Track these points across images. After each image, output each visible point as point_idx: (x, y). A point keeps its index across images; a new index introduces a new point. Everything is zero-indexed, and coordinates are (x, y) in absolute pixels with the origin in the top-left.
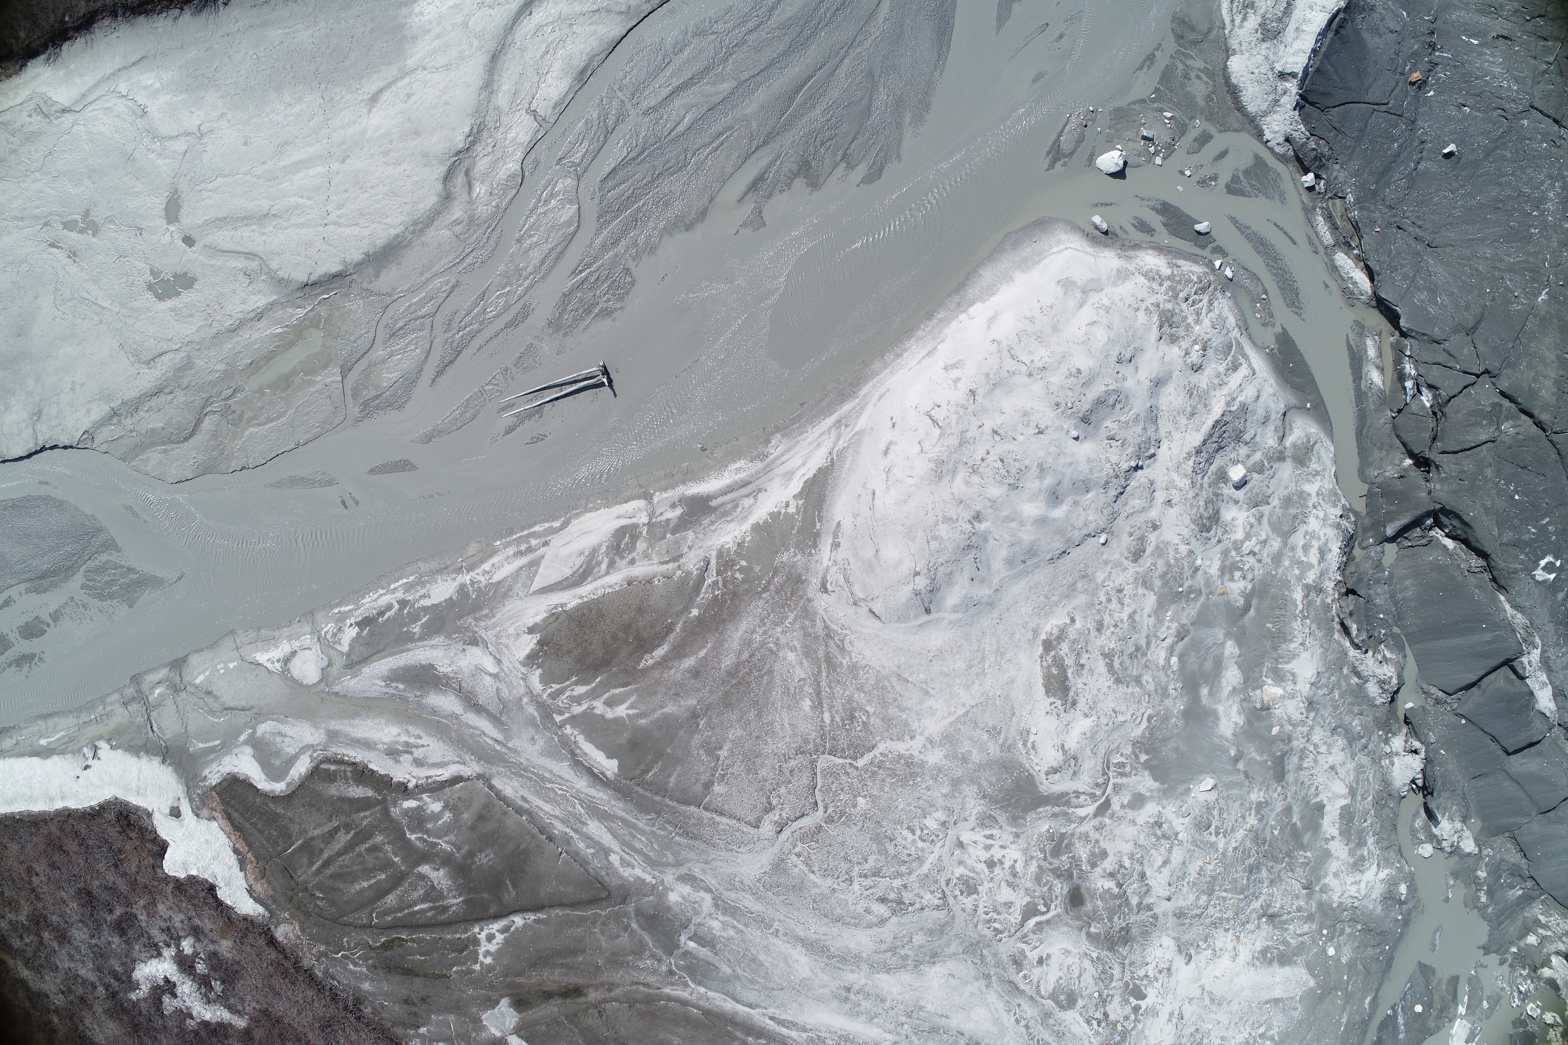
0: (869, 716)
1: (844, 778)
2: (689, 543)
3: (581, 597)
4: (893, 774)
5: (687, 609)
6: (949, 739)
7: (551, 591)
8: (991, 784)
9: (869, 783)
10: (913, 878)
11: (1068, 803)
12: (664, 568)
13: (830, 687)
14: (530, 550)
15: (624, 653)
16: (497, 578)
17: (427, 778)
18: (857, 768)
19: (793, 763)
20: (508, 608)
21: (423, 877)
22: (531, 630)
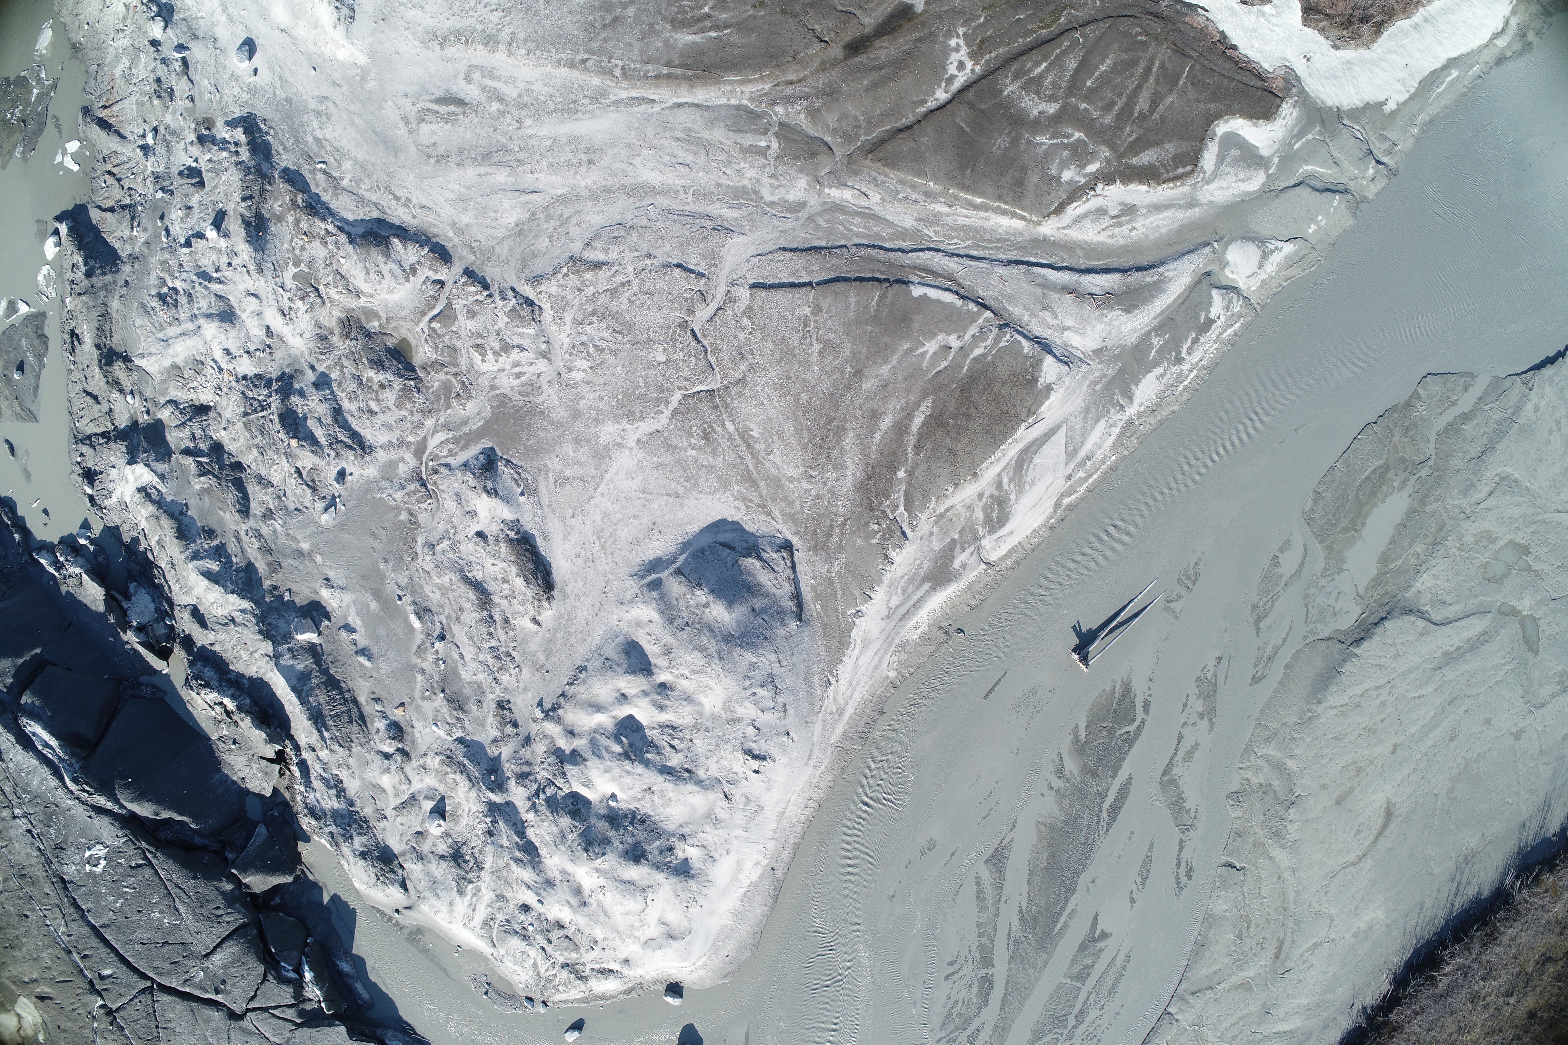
0: (690, 444)
1: (687, 374)
2: (934, 538)
3: (1016, 441)
4: (641, 397)
5: (910, 474)
6: (602, 455)
7: (1045, 435)
8: (540, 428)
9: (660, 379)
10: (576, 303)
11: (456, 441)
12: (949, 503)
13: (740, 457)
14: (1082, 465)
15: (951, 406)
16: (1102, 424)
17: (1088, 200)
18: (679, 388)
19: (744, 367)
20: (1079, 400)
21: (1051, 99)
22: (1049, 388)
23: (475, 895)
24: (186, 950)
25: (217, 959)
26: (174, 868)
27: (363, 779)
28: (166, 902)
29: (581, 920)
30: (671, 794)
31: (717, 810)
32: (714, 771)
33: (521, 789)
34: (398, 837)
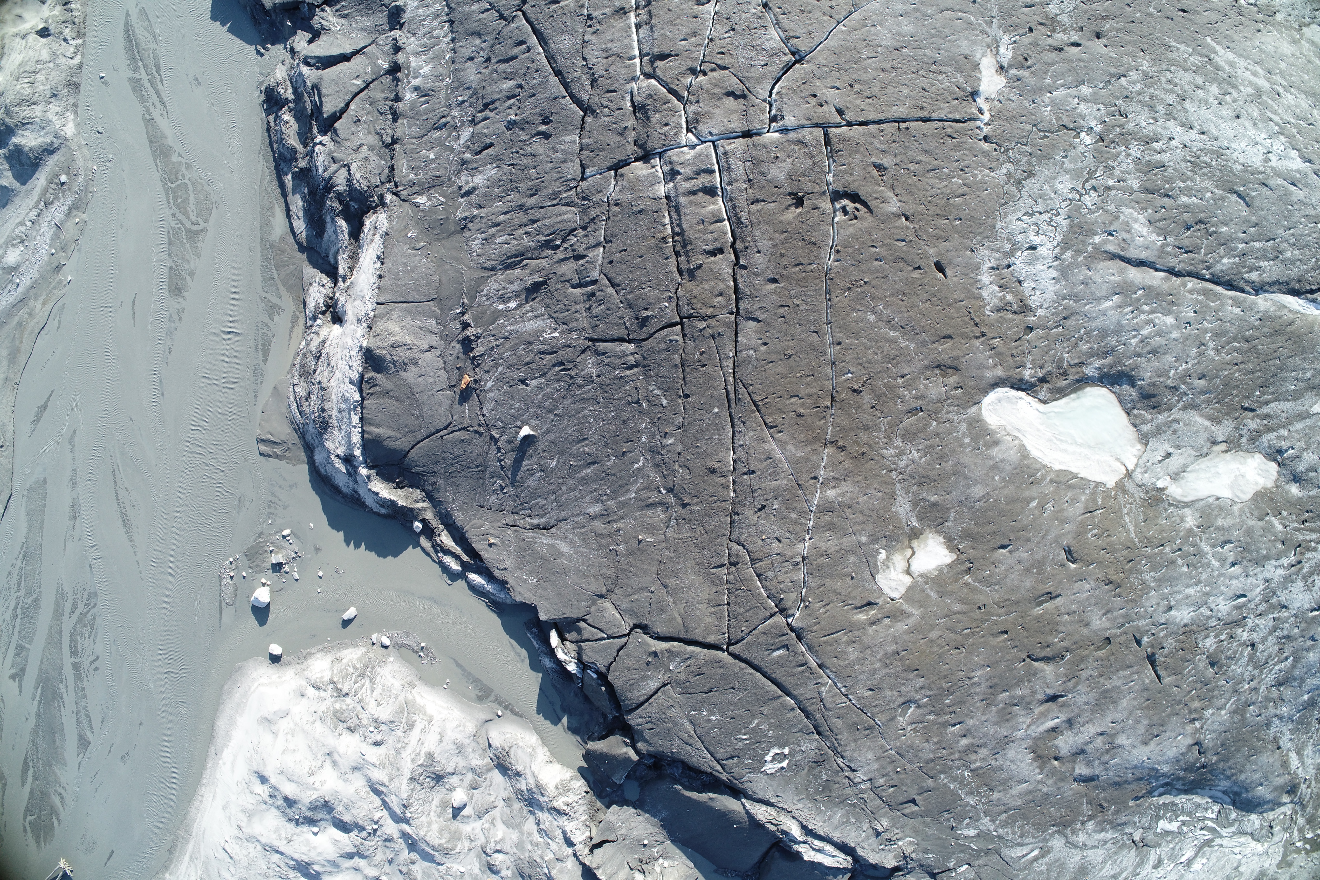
23: (418, 754)
24: (687, 688)
25: (654, 684)
26: (693, 760)
27: (521, 832)
28: (701, 731)
29: (331, 741)
30: (274, 836)
31: (245, 819)
32: (251, 846)
33: (389, 832)
34: (494, 783)
